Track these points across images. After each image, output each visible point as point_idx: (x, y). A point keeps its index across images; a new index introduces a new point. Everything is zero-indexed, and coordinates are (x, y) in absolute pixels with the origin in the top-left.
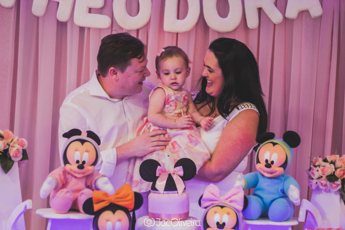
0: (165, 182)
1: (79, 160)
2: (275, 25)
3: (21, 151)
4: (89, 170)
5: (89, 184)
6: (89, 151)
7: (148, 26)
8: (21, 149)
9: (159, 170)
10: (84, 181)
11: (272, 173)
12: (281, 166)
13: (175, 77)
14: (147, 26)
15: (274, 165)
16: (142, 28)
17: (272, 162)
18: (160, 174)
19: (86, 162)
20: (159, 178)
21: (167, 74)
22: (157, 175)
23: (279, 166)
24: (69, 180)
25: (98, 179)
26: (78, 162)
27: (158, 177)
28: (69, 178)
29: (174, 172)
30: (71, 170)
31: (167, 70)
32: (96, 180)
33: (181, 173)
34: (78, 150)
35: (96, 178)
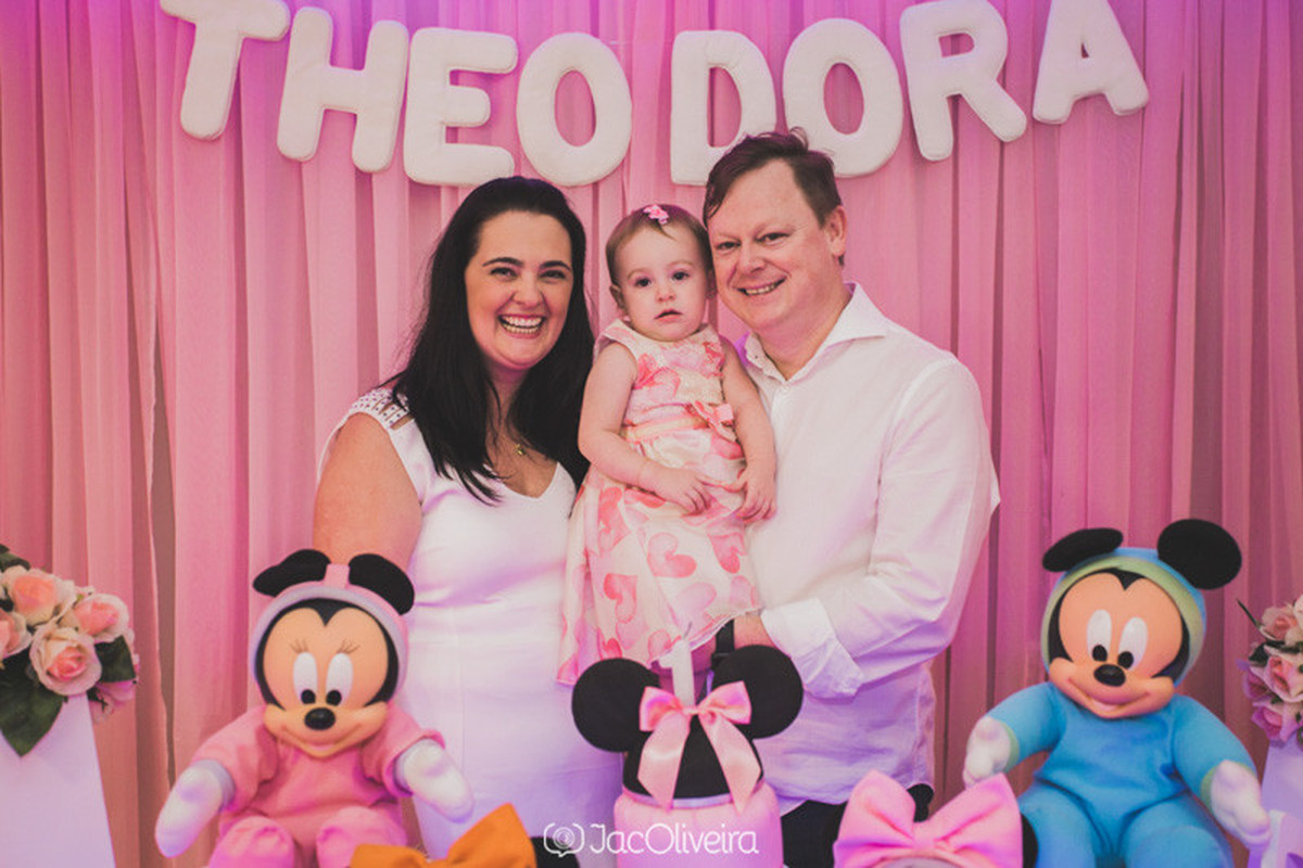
0: (678, 752)
1: (314, 688)
2: (1002, 144)
3: (92, 651)
4: (358, 726)
5: (371, 772)
6: (352, 651)
7: (625, 169)
8: (89, 643)
9: (652, 704)
10: (348, 763)
11: (1121, 703)
12: (1162, 674)
13: (671, 290)
14: (622, 170)
15: (1133, 668)
16: (605, 179)
17: (1126, 659)
18: (654, 721)
19: (345, 694)
20: (653, 736)
21: (644, 282)
22: (644, 726)
23: (1153, 674)
24: (288, 764)
25: (401, 754)
26: (308, 696)
27: (648, 734)
28: (286, 757)
29: (715, 710)
30: (284, 728)
31: (640, 270)
32: (395, 760)
33: (743, 713)
34: (306, 650)
35: (395, 752)
